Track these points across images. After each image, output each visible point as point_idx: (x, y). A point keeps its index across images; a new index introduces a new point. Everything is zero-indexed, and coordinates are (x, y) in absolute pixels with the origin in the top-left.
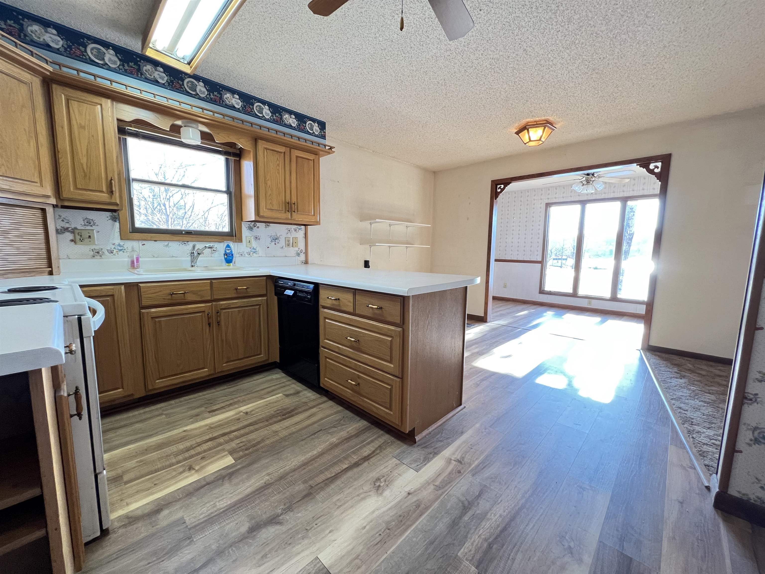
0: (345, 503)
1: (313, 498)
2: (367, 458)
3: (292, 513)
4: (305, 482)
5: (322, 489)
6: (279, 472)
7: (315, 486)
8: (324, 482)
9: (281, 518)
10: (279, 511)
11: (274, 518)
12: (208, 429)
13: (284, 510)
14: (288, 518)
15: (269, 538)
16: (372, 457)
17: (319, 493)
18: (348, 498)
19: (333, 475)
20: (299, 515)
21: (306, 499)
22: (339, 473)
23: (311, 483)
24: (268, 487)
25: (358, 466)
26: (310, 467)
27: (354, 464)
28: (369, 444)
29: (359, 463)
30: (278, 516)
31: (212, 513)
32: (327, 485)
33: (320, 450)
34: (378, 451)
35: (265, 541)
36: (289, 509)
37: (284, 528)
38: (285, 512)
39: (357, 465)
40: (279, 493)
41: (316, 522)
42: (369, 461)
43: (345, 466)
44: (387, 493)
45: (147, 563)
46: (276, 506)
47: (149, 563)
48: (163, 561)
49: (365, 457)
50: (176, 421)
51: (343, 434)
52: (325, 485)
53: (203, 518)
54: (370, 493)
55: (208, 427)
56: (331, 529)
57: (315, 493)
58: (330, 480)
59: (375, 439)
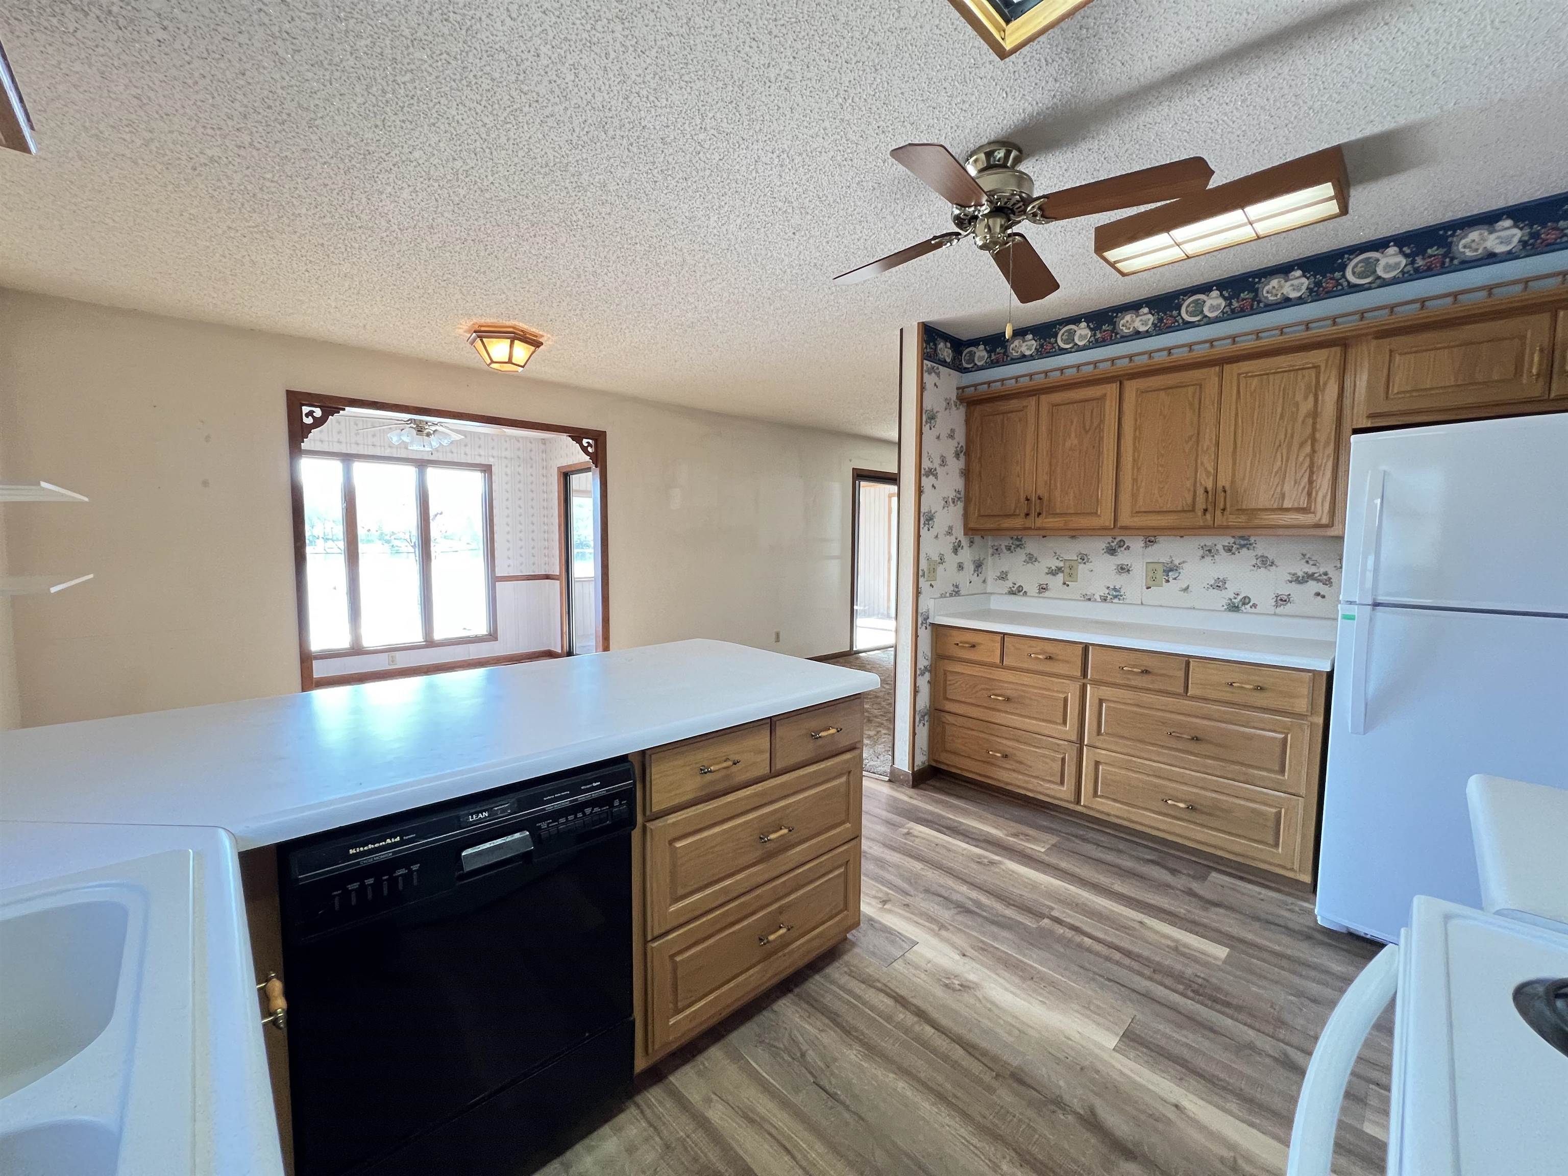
1: (1022, 1071)
2: (901, 1001)
4: (990, 1090)
7: (992, 1070)
9: (1082, 1112)
10: (1071, 1119)
11: (1090, 1123)
13: (1065, 1110)
14: (1076, 1101)
15: (1125, 1119)
16: (896, 993)
17: (1006, 1062)
18: (1002, 1022)
19: (957, 1046)
20: (1062, 1083)
21: (1028, 1080)
22: (950, 1038)
23: (987, 1079)
24: (1027, 1158)
25: (924, 1012)
26: (949, 1086)
27: (919, 1018)
28: (858, 997)
29: (915, 1010)
30: (1080, 1117)
32: (985, 1053)
33: (892, 1075)
34: (879, 985)
35: (1132, 1124)
36: (1058, 1103)
37: (1098, 1103)
38: (1068, 1109)
39: (921, 1014)
40: (1035, 1130)
42: (908, 997)
43: (929, 1030)
44: (972, 977)
49: (898, 1001)
51: (830, 1038)
57: (1009, 1067)
58: (971, 1050)
59: (841, 987)
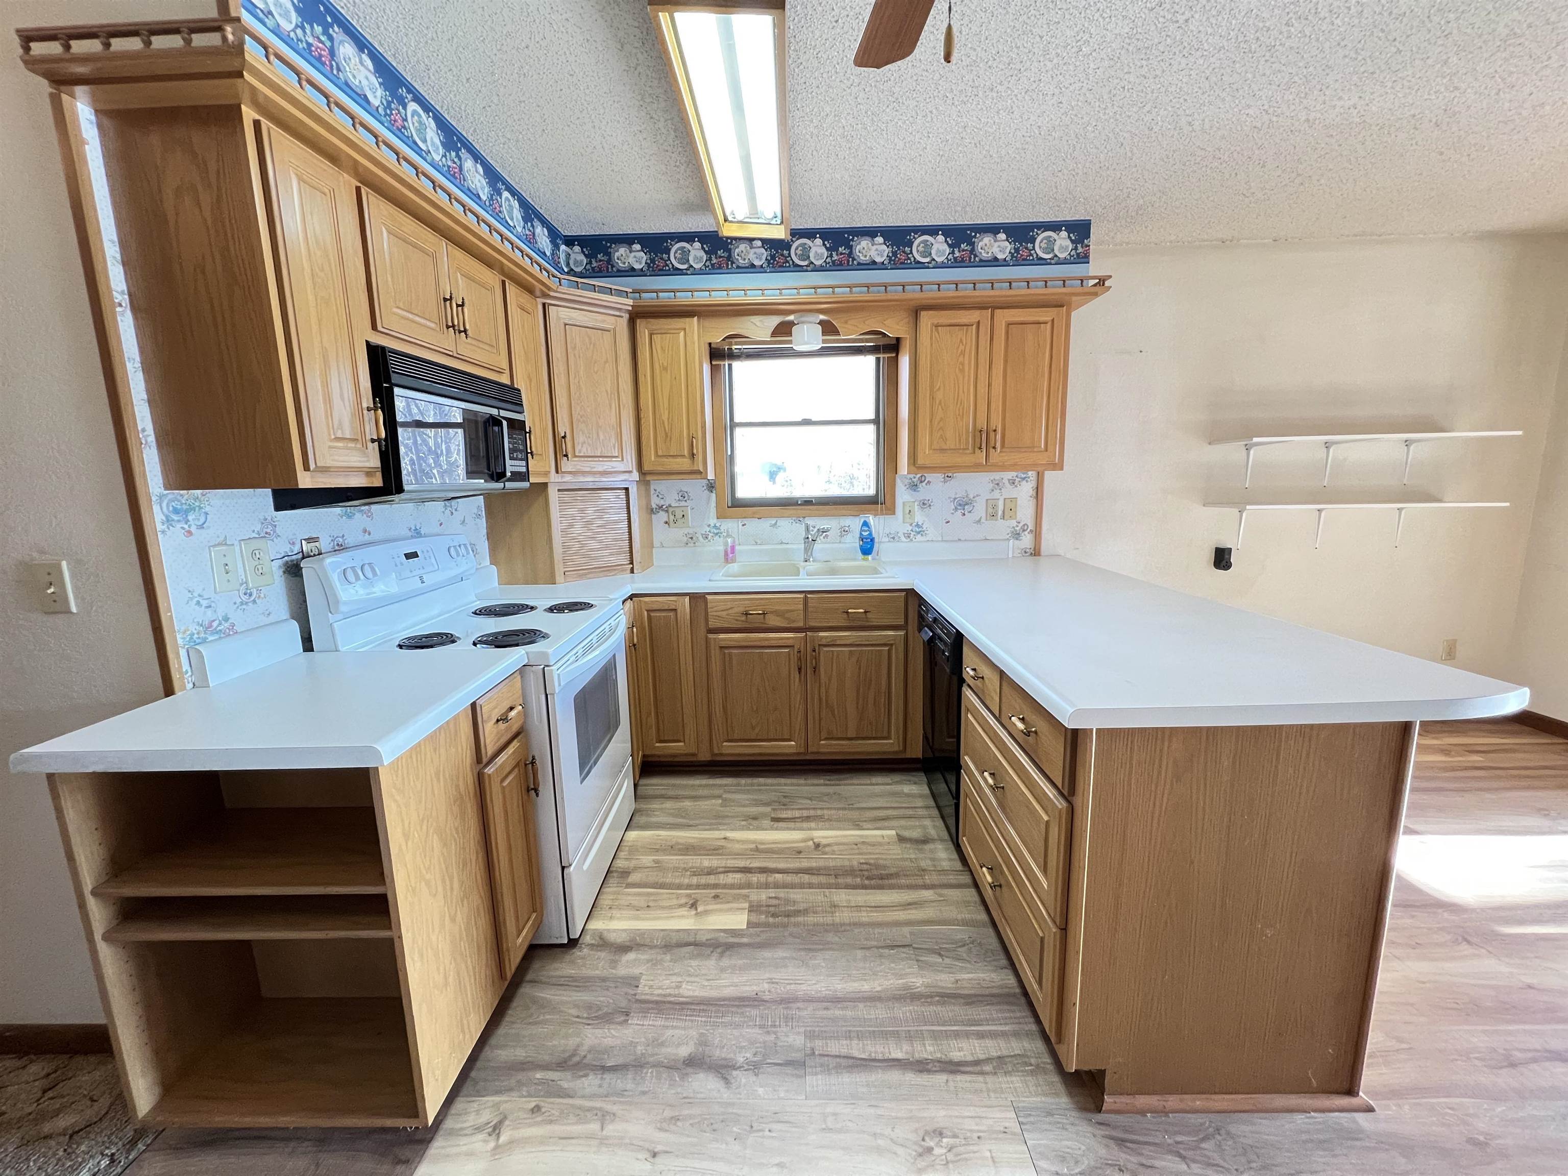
0: (840, 1131)
1: (801, 1077)
2: (953, 1067)
3: (754, 1078)
4: (811, 1036)
5: (827, 1070)
6: (788, 987)
7: (820, 1055)
8: (838, 1060)
9: (735, 1073)
10: (740, 1059)
11: (726, 1067)
12: (751, 850)
13: (747, 1064)
14: (743, 1081)
15: (699, 1096)
16: (964, 1073)
17: (816, 1074)
18: (853, 1126)
19: (863, 1056)
20: (761, 1091)
21: (789, 1070)
22: (874, 1060)
23: (818, 1043)
24: (756, 1003)
25: (921, 1071)
26: (838, 1013)
27: (917, 1061)
28: (981, 1036)
29: (929, 1067)
30: (734, 1068)
31: (670, 995)
32: (838, 1068)
33: (879, 989)
34: (988, 1068)
35: (692, 1095)
36: (755, 1067)
37: (727, 1095)
38: (746, 1067)
39: (921, 1066)
40: (762, 1027)
41: (774, 1126)
42: (951, 1077)
43: (899, 1055)
45: (576, 1014)
46: (742, 1048)
47: (578, 1017)
48: (589, 1024)
49: (951, 1062)
50: (727, 816)
51: (945, 980)
52: (835, 1067)
53: (658, 995)
54: (900, 1151)
55: (753, 846)
56: (783, 1159)
57: (810, 1070)
58: (851, 1062)
59: (1004, 1034)
